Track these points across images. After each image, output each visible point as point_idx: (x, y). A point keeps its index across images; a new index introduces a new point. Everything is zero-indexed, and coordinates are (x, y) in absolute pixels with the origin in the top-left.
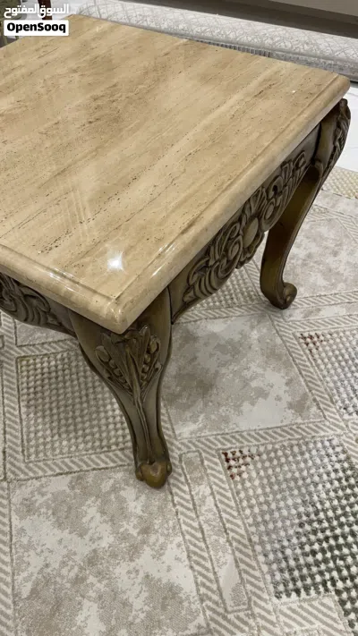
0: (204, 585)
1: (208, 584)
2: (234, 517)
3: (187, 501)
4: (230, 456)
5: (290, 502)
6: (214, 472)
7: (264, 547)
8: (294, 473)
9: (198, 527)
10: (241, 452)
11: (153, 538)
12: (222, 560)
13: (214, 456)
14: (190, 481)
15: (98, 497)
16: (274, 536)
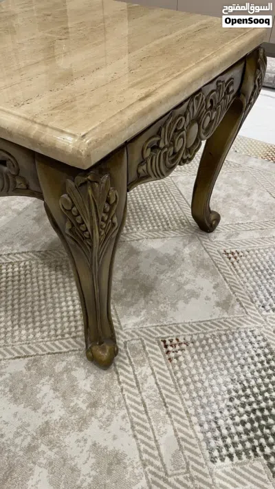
0: (146, 452)
1: (150, 450)
2: (172, 393)
3: (131, 380)
4: (168, 342)
5: (221, 380)
6: (154, 356)
7: (199, 418)
8: (223, 356)
9: (141, 402)
10: (177, 340)
11: (100, 411)
12: (163, 429)
13: (154, 343)
14: (133, 363)
15: (51, 376)
16: (208, 409)
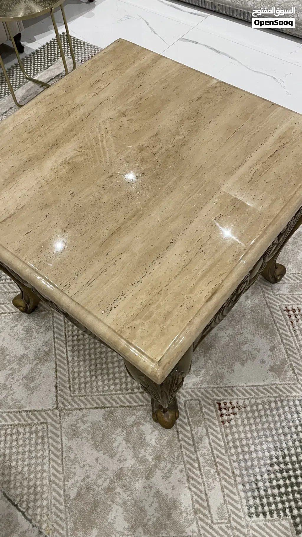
0: (198, 502)
1: (201, 502)
2: (222, 454)
3: (189, 438)
4: (223, 405)
5: (265, 446)
6: (209, 418)
7: (243, 479)
8: (270, 424)
9: (195, 459)
10: (231, 403)
11: (163, 464)
12: (212, 485)
13: (210, 405)
14: (191, 423)
15: (123, 428)
16: (251, 471)
